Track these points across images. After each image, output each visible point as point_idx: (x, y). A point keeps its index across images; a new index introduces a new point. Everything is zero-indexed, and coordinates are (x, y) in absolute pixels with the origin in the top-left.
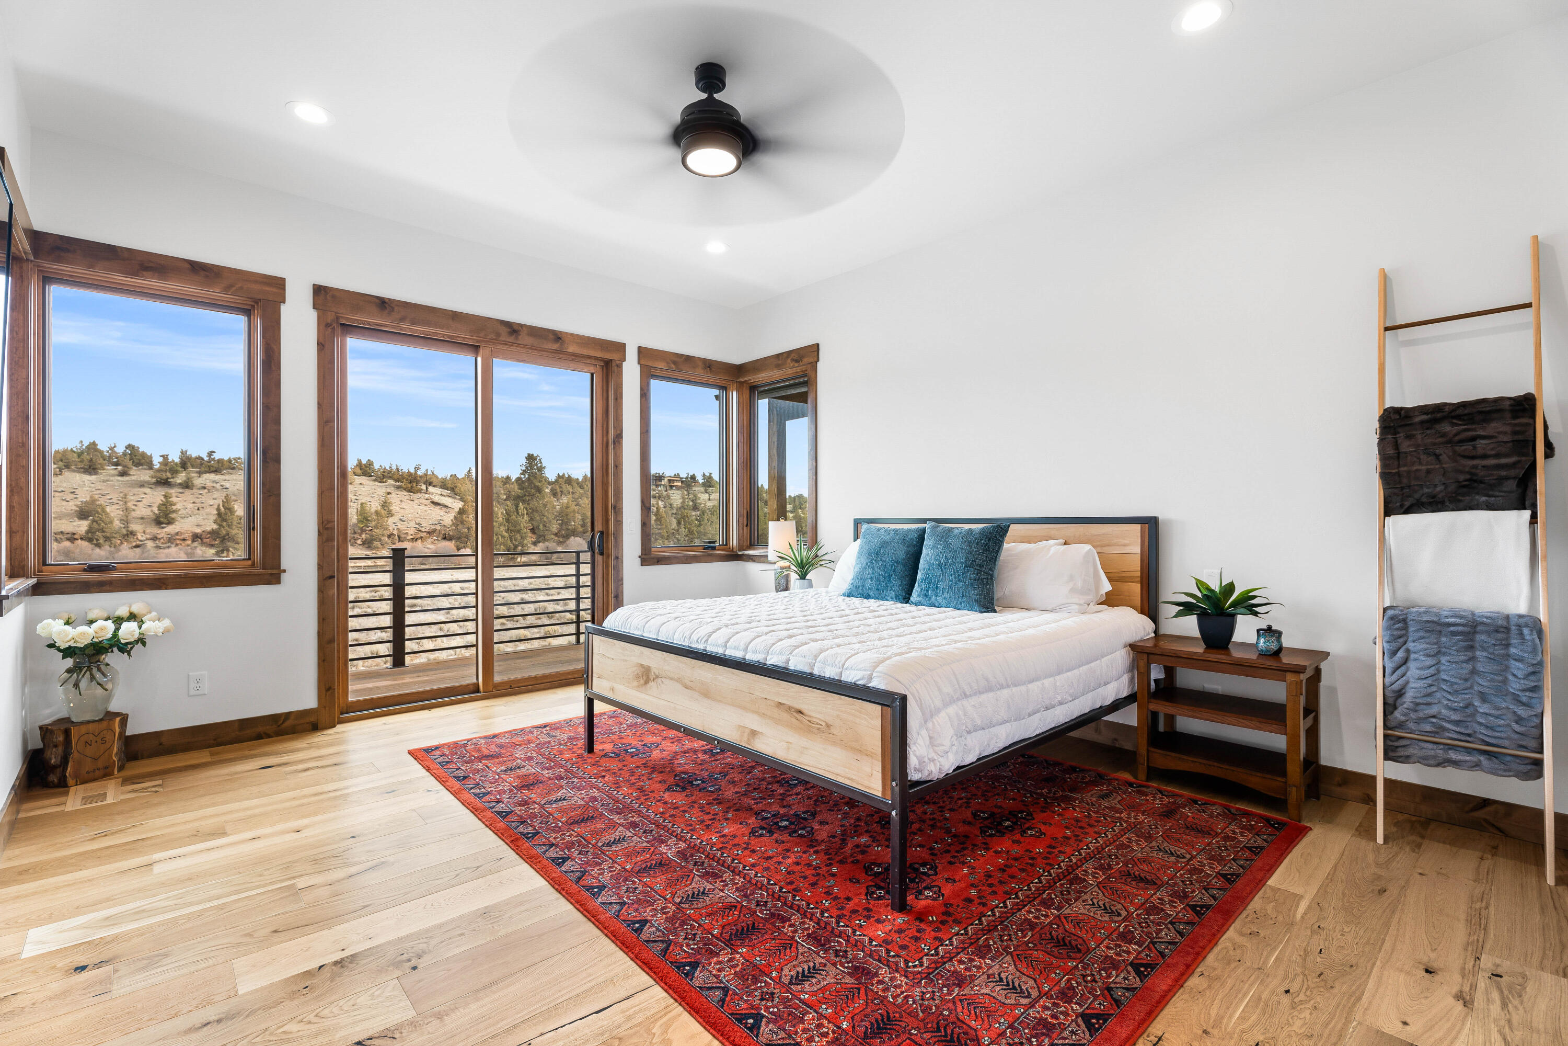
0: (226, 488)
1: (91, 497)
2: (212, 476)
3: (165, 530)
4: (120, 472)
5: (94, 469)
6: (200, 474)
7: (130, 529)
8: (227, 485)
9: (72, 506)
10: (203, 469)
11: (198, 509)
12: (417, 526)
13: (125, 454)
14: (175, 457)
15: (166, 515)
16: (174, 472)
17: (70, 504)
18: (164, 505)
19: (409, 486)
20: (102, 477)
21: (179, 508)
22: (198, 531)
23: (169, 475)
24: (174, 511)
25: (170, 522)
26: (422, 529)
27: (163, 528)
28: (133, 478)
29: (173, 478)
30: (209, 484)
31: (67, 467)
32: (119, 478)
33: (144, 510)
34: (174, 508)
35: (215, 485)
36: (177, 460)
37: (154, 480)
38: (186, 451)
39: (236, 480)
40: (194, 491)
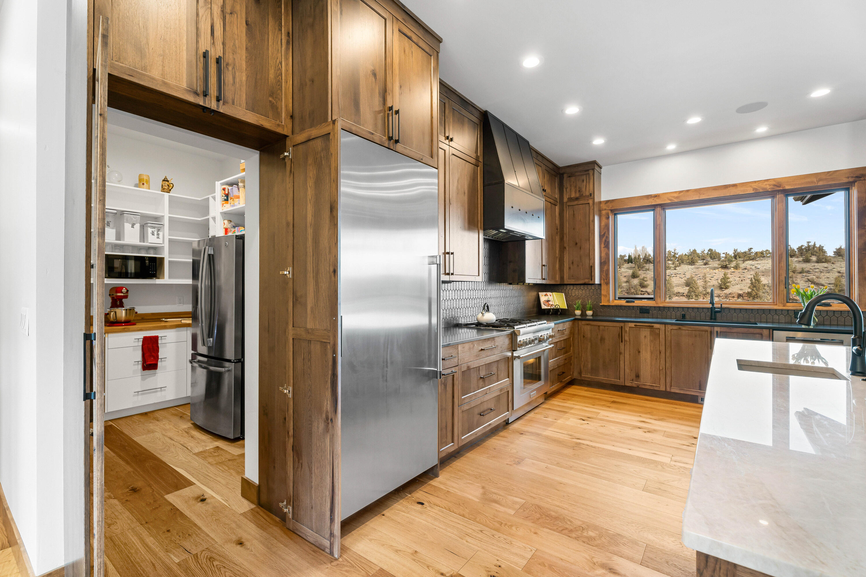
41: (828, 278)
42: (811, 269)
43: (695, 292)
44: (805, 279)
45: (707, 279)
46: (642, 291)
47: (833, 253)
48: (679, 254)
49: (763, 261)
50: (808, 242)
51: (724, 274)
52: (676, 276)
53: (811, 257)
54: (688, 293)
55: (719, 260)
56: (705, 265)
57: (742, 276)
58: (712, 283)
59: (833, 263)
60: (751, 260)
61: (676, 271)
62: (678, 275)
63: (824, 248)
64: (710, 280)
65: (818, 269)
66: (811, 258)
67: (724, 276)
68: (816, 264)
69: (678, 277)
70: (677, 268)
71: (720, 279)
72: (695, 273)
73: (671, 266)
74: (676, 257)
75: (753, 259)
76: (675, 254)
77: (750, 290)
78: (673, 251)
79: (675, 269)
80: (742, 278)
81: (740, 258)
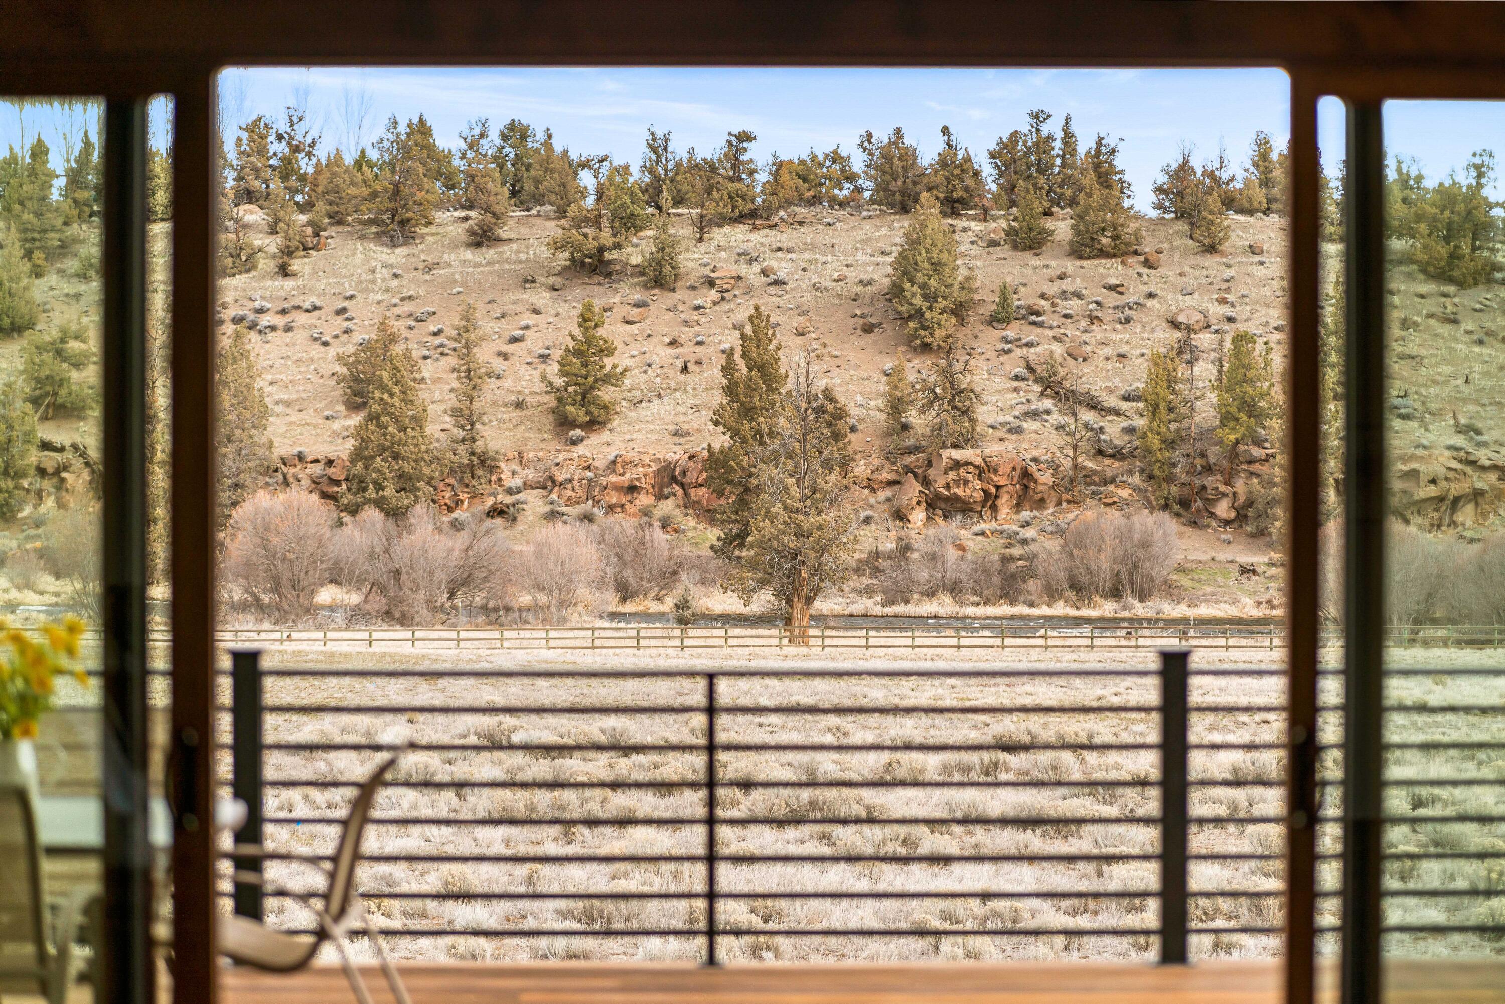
0: (779, 283)
1: (383, 326)
2: (739, 236)
3: (580, 449)
4: (471, 232)
5: (404, 222)
6: (703, 226)
7: (479, 446)
8: (782, 267)
9: (329, 364)
10: (711, 207)
11: (685, 369)
12: (1460, 440)
13: (499, 160)
15: (585, 398)
16: (626, 222)
17: (332, 352)
18: (578, 353)
19: (1442, 250)
20: (422, 252)
21: (625, 363)
22: (675, 453)
24: (607, 379)
25: (594, 424)
26: (1483, 456)
27: (574, 442)
28: (508, 251)
29: (618, 246)
30: (727, 268)
31: (338, 220)
32: (469, 254)
33: (526, 373)
34: (608, 362)
35: (743, 270)
37: (563, 259)
39: (812, 247)
40: (681, 294)
41: (1122, 356)
42: (1043, 296)
43: (396, 456)
44: (1014, 364)
45: (484, 354)
46: (46, 446)
47: (1153, 198)
48: (322, 153)
49: (807, 234)
50: (1038, 117)
51: (584, 320)
52: (288, 329)
53: (1048, 213)
54: (353, 461)
55: (562, 213)
56: (478, 245)
57: (686, 334)
58: (507, 383)
59: (1148, 264)
60: (740, 219)
61: (289, 284)
62: (302, 318)
63: (1119, 162)
64: (498, 364)
65: (1079, 296)
66: (1049, 224)
67: (577, 332)
68: (1071, 266)
69: (300, 336)
70: (296, 265)
71: (557, 354)
72: (408, 307)
73: (258, 240)
74: (303, 178)
75: (753, 214)
76: (296, 149)
77: (721, 440)
78: (283, 127)
79: (284, 271)
80: (687, 351)
81: (679, 201)
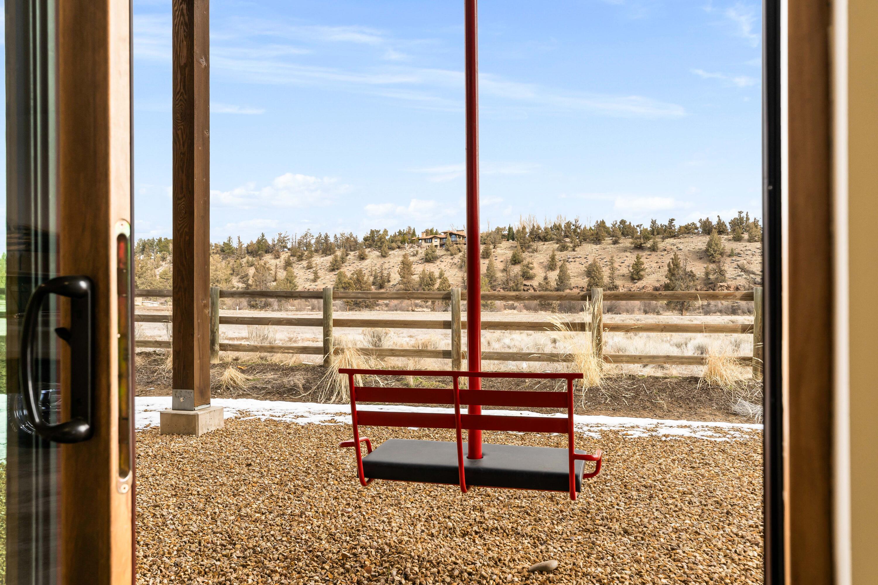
0: (680, 250)
1: (594, 261)
2: (671, 240)
3: (637, 284)
4: (613, 241)
5: (599, 240)
6: (663, 239)
7: (615, 284)
8: (681, 246)
9: (583, 268)
10: (665, 235)
11: (659, 268)
13: (619, 227)
14: (647, 226)
15: (638, 274)
16: (647, 238)
17: (584, 266)
18: (636, 264)
20: (603, 246)
21: (646, 266)
22: (657, 284)
23: (642, 241)
24: (642, 270)
25: (639, 279)
27: (635, 283)
28: (621, 245)
29: (645, 243)
30: (669, 247)
31: (585, 240)
32: (613, 246)
33: (625, 269)
34: (643, 266)
35: (672, 247)
36: (649, 229)
37: (633, 246)
38: (655, 221)
39: (688, 242)
40: (658, 253)
42: (741, 250)
44: (734, 265)
45: (616, 265)
46: (525, 285)
49: (687, 240)
50: (740, 213)
51: (637, 258)
52: (575, 262)
54: (588, 287)
55: (633, 237)
56: (615, 244)
57: (660, 261)
58: (621, 271)
60: (672, 237)
61: (575, 253)
62: (577, 259)
64: (619, 268)
65: (750, 250)
66: (743, 235)
67: (636, 260)
68: (748, 244)
69: (577, 263)
70: (576, 249)
71: (631, 265)
72: (599, 257)
73: (568, 244)
74: (578, 233)
75: (675, 236)
76: (577, 227)
77: (667, 281)
78: (574, 223)
79: (574, 250)
80: (660, 264)
81: (658, 234)
